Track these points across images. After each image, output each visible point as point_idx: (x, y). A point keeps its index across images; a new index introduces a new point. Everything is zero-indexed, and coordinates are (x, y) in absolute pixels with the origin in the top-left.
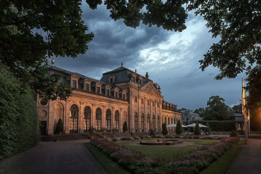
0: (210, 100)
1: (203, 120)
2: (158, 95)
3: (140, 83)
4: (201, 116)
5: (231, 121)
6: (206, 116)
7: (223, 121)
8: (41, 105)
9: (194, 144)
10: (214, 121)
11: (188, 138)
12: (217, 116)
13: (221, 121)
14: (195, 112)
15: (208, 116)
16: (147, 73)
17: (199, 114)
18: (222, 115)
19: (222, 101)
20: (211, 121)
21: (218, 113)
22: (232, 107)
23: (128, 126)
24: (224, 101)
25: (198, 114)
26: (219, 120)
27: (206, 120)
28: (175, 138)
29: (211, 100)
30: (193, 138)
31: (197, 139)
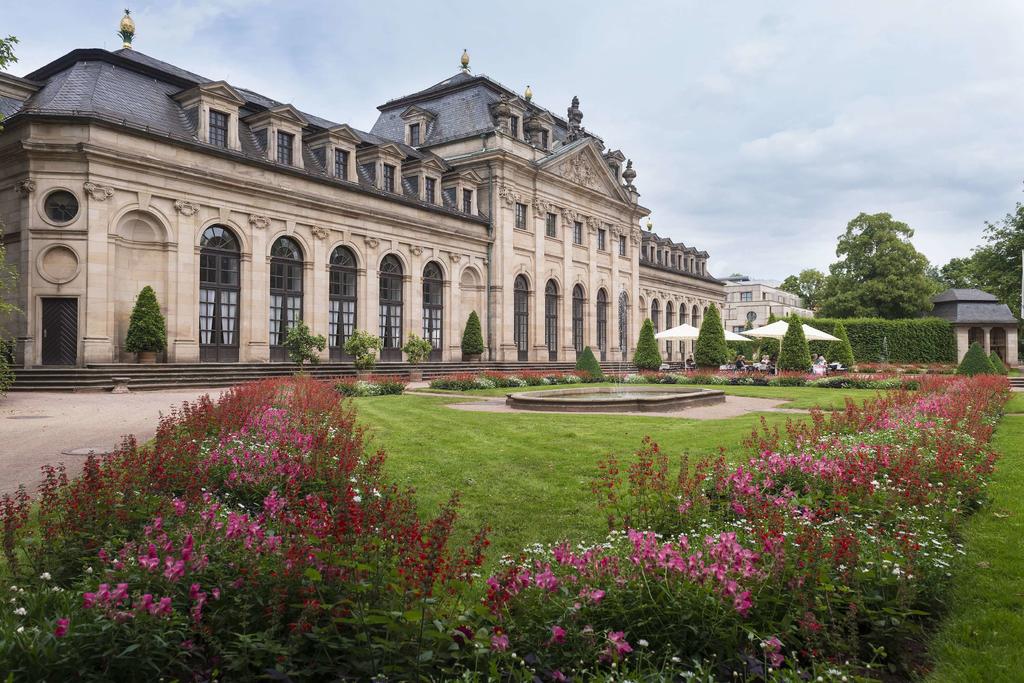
0: (849, 232)
1: (818, 318)
2: (621, 200)
3: (540, 146)
4: (808, 302)
5: (937, 319)
6: (832, 300)
7: (905, 321)
8: (52, 222)
9: (782, 406)
10: (867, 320)
11: (751, 384)
12: (880, 300)
13: (894, 322)
14: (783, 288)
15: (840, 301)
16: (575, 102)
17: (801, 295)
18: (901, 296)
19: (900, 236)
20: (851, 320)
21: (881, 286)
22: (940, 268)
23: (484, 334)
24: (911, 235)
25: (797, 293)
26: (886, 319)
27: (828, 316)
28: (688, 383)
29: (857, 232)
30: (776, 385)
31: (794, 385)
